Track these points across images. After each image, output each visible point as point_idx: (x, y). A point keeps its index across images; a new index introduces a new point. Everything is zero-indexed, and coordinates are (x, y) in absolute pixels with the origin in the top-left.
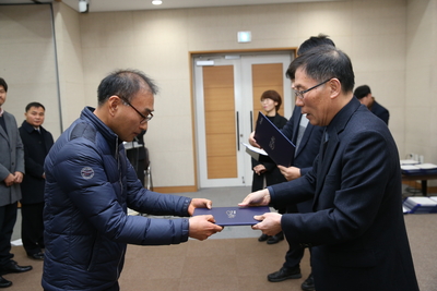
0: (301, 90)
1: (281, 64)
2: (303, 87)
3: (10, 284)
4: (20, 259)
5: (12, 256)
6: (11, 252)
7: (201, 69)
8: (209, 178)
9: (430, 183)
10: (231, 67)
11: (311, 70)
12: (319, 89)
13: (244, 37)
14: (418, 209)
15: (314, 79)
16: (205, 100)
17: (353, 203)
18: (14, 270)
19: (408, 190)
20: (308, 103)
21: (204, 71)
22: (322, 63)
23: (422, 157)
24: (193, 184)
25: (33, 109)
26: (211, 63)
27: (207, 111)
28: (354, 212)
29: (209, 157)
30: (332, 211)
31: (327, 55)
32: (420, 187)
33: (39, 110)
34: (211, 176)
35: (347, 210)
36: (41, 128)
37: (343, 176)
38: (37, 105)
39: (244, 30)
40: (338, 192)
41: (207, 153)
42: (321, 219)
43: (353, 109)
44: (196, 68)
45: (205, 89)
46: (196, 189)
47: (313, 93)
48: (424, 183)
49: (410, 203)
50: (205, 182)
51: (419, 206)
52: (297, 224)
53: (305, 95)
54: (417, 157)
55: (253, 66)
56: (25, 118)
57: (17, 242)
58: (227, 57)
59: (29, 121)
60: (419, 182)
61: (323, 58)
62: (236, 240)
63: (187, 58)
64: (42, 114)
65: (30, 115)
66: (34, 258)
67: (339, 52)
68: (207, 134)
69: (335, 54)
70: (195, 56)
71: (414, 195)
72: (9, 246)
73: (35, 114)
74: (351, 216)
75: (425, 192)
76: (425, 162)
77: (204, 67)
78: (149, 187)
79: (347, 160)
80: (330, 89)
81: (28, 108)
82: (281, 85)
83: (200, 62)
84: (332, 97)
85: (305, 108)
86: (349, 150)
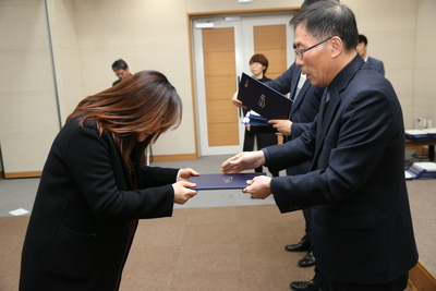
0: (301, 48)
1: (285, 26)
7: (200, 32)
8: (210, 145)
10: (233, 28)
11: (311, 26)
12: (320, 47)
14: (423, 175)
16: (205, 65)
17: (346, 162)
19: (414, 156)
21: (203, 34)
23: (430, 122)
24: (193, 151)
26: (210, 25)
27: (207, 76)
28: (347, 171)
29: (210, 124)
30: (323, 171)
31: (329, 10)
32: (427, 152)
34: (212, 143)
35: (340, 169)
41: (208, 120)
42: (312, 180)
43: (357, 66)
44: (195, 31)
45: (204, 53)
46: (197, 157)
48: (432, 148)
49: (417, 169)
50: (206, 150)
51: (425, 171)
52: (288, 186)
53: (305, 54)
54: (425, 121)
55: (255, 27)
58: (227, 19)
60: (426, 147)
61: (325, 14)
62: (238, 208)
63: (185, 20)
68: (208, 100)
69: (338, 10)
70: (193, 18)
71: (421, 160)
74: (344, 175)
75: (432, 158)
76: (433, 127)
77: (203, 29)
78: (148, 155)
82: (284, 48)
83: (200, 25)
84: (333, 56)
85: (305, 68)
86: (349, 109)
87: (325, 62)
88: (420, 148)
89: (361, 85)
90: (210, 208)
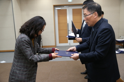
1: (81, 9)
7: (57, 10)
8: (59, 43)
10: (66, 10)
11: (89, 9)
12: (91, 15)
14: (122, 52)
15: (90, 12)
16: (58, 20)
17: (101, 49)
21: (58, 11)
22: (92, 7)
24: (54, 45)
26: (60, 8)
27: (59, 23)
28: (101, 52)
29: (59, 37)
30: (94, 52)
31: (94, 5)
32: (123, 46)
34: (60, 42)
35: (99, 51)
40: (96, 46)
42: (91, 54)
43: (101, 21)
44: (55, 10)
45: (58, 16)
46: (56, 46)
47: (89, 16)
50: (58, 44)
52: (84, 56)
53: (87, 17)
54: (122, 37)
55: (73, 9)
58: (65, 7)
60: (123, 44)
61: (93, 6)
62: (67, 61)
67: (98, 4)
68: (59, 30)
69: (96, 5)
70: (55, 6)
71: (121, 48)
74: (101, 53)
77: (58, 10)
80: (94, 15)
82: (81, 15)
83: (57, 8)
84: (95, 17)
85: (86, 21)
86: (100, 34)
87: (92, 19)
88: (121, 44)
89: (103, 26)
90: (59, 61)
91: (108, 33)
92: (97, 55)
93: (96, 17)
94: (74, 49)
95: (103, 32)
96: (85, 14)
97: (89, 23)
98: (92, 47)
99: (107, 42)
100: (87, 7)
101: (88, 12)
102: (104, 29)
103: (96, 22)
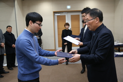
1: (79, 15)
2: (88, 19)
3: (3, 77)
4: (6, 70)
5: (4, 69)
6: (3, 68)
7: (56, 16)
9: (121, 49)
10: (65, 16)
12: (93, 20)
13: (69, 7)
15: (92, 17)
16: (58, 25)
18: (4, 72)
20: (89, 24)
21: (57, 17)
23: (119, 41)
24: (54, 49)
25: (9, 28)
26: (59, 15)
27: (58, 28)
31: (96, 11)
32: (118, 50)
33: (10, 28)
34: (59, 47)
35: (99, 54)
36: (11, 33)
37: (98, 45)
38: (10, 26)
39: (69, 5)
40: (97, 50)
41: (58, 40)
45: (57, 22)
47: (91, 21)
48: (119, 49)
49: (115, 54)
51: (117, 55)
54: (117, 41)
55: (71, 15)
56: (6, 30)
57: (5, 65)
59: (8, 31)
60: (118, 48)
64: (11, 29)
65: (8, 29)
66: (10, 70)
70: (55, 13)
71: (116, 52)
72: (3, 66)
73: (9, 29)
75: (119, 51)
76: (119, 43)
79: (99, 41)
80: (96, 20)
81: (7, 27)
82: (79, 21)
83: (56, 15)
85: (88, 26)
86: (100, 38)
88: (116, 48)
91: (108, 38)
92: (97, 57)
93: (97, 22)
94: (75, 52)
95: (104, 37)
96: (87, 19)
97: (91, 27)
98: (92, 50)
99: (107, 46)
100: (90, 13)
101: (91, 17)
102: (104, 33)
103: (97, 27)
